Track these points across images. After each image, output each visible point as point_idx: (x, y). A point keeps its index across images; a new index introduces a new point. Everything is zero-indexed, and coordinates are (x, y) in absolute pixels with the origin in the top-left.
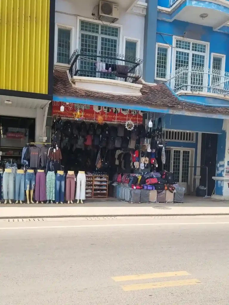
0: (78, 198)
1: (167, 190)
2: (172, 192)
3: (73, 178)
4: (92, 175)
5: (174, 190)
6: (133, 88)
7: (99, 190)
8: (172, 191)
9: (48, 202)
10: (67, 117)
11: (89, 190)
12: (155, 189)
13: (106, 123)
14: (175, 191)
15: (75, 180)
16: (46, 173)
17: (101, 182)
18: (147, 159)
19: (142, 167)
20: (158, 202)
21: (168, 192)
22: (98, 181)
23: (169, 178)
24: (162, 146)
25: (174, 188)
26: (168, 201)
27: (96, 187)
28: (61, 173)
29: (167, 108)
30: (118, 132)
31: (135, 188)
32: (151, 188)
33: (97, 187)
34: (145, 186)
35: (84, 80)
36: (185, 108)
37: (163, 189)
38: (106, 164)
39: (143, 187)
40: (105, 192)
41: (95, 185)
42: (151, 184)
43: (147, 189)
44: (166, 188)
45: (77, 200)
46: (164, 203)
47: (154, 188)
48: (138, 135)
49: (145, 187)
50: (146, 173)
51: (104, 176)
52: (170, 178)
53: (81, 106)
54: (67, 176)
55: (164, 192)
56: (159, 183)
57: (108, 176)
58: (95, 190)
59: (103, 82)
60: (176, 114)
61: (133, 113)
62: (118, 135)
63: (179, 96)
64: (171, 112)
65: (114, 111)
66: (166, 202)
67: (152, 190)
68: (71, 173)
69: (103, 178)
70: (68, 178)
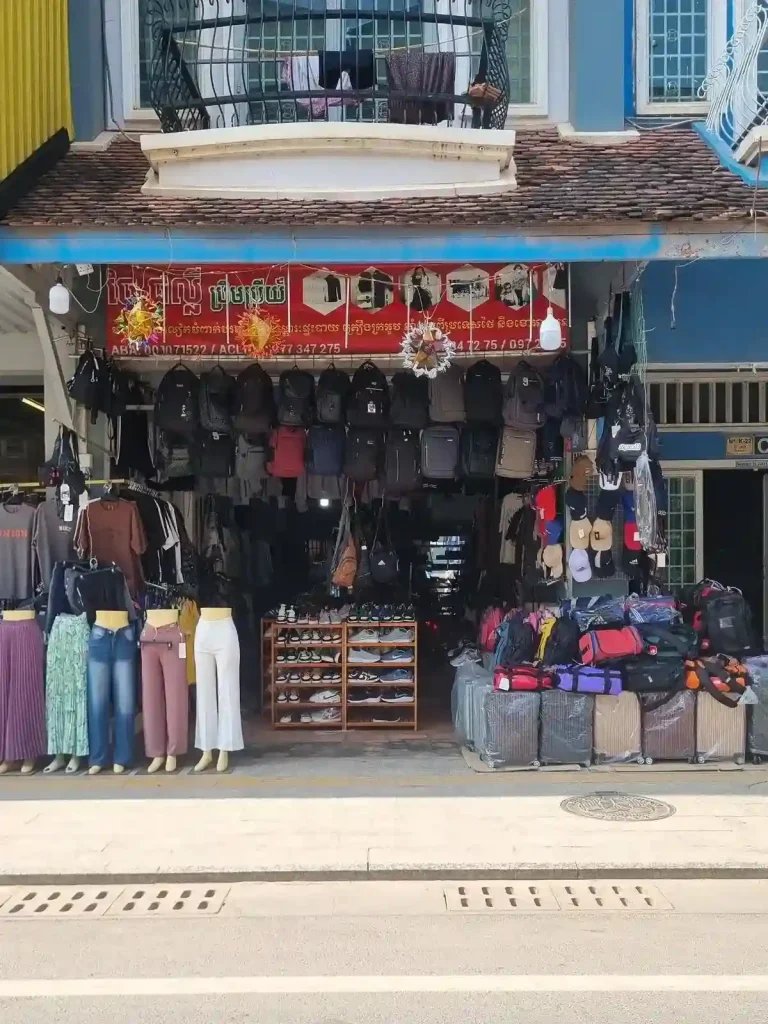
0: (203, 742)
1: (701, 687)
2: (733, 704)
3: (172, 647)
4: (336, 623)
5: (742, 691)
6: (465, 152)
7: (374, 691)
8: (732, 696)
9: (53, 766)
10: (180, 352)
11: (328, 694)
12: (625, 687)
13: (369, 362)
14: (749, 697)
15: (182, 655)
16: (44, 625)
17: (383, 652)
18: (603, 526)
19: (580, 569)
20: (649, 760)
21: (706, 702)
22: (369, 649)
23: (721, 625)
24: (637, 447)
25: (740, 680)
26: (711, 753)
27: (357, 678)
28: (111, 620)
29: (644, 227)
30: (430, 402)
31: (504, 684)
32: (598, 684)
33: (365, 680)
34: (562, 671)
35: (193, 149)
36: (760, 215)
37: (675, 686)
38: (382, 563)
39: (555, 682)
40: (404, 700)
41: (357, 670)
42: (604, 664)
43: (574, 690)
44: (693, 679)
45: (200, 753)
46: (684, 760)
47: (617, 682)
48: (539, 408)
49: (566, 680)
50: (595, 599)
51: (396, 621)
52: (723, 624)
53: (240, 295)
54: (144, 634)
55: (682, 701)
56: (654, 652)
57: (415, 625)
58: (357, 692)
59: (285, 142)
60: (702, 255)
61: (512, 297)
62: (435, 418)
63: (753, 165)
64: (672, 247)
65: (409, 298)
66: (701, 759)
67: (607, 692)
68: (158, 618)
69: (392, 634)
70: (146, 643)
